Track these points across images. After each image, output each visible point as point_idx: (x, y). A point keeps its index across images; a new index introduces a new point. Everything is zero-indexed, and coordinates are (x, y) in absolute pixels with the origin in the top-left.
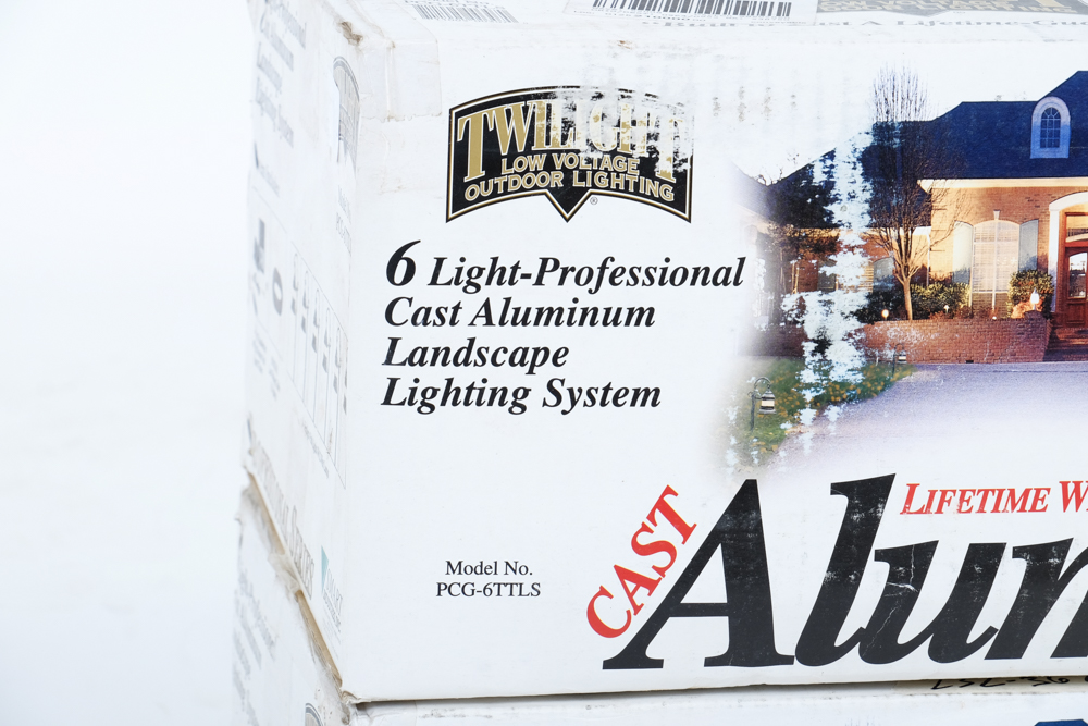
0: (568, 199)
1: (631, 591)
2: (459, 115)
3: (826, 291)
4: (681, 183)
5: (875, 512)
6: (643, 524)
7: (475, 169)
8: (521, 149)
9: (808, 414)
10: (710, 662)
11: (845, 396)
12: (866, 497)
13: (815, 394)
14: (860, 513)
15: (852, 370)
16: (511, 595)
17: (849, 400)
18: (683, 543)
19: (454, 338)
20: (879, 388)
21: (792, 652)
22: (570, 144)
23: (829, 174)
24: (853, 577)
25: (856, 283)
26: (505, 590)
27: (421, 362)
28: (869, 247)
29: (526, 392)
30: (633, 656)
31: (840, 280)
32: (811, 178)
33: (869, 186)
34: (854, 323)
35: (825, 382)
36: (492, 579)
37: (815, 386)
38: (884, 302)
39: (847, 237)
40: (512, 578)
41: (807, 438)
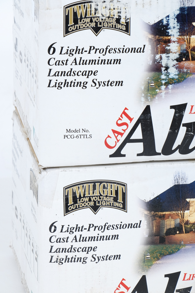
0: (97, 30)
1: (116, 136)
2: (66, 8)
3: (168, 53)
4: (127, 25)
5: (182, 113)
6: (119, 118)
7: (71, 22)
8: (83, 17)
9: (163, 87)
10: (138, 155)
11: (173, 82)
12: (180, 109)
13: (165, 82)
14: (178, 114)
15: (175, 75)
16: (84, 138)
17: (175, 83)
18: (130, 123)
19: (67, 68)
20: (183, 80)
21: (161, 152)
22: (97, 15)
23: (168, 21)
24: (176, 131)
25: (176, 51)
26: (82, 137)
27: (58, 75)
28: (179, 41)
29: (87, 83)
30: (118, 154)
31: (171, 50)
32: (163, 23)
33: (179, 24)
34: (175, 62)
35: (168, 78)
36: (79, 134)
37: (165, 79)
38: (183, 56)
39: (173, 39)
40: (84, 133)
41: (163, 94)
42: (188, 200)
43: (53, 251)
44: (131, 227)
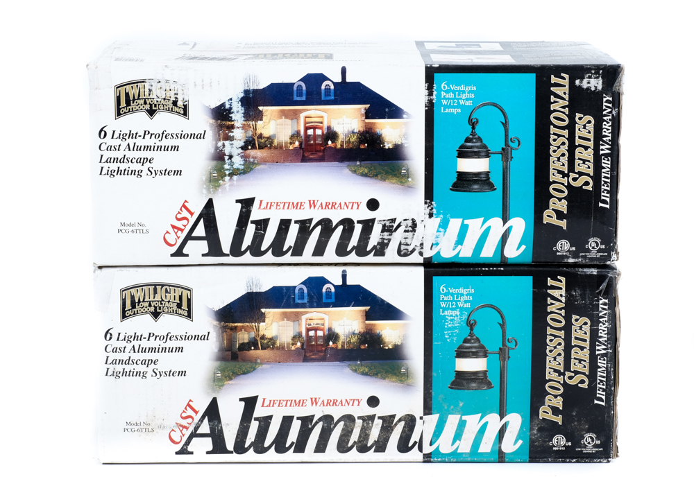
0: (151, 112)
1: (176, 232)
2: (117, 88)
3: (231, 141)
4: (185, 108)
5: (250, 209)
6: (179, 211)
7: (123, 104)
8: (136, 98)
9: (227, 178)
10: (203, 255)
11: (238, 173)
12: (247, 204)
13: (229, 172)
14: (245, 209)
15: (241, 165)
16: (140, 233)
17: (240, 174)
18: (191, 217)
19: (119, 155)
20: (249, 170)
21: (229, 253)
22: (151, 96)
23: (231, 105)
24: (244, 229)
25: (240, 138)
26: (138, 231)
27: (110, 162)
28: (244, 127)
29: (142, 171)
30: (179, 253)
31: (235, 137)
32: (225, 106)
33: (243, 108)
34: (240, 151)
35: (232, 168)
36: (134, 228)
37: (229, 170)
38: (249, 144)
39: (236, 124)
40: (140, 228)
41: (227, 185)
42: (263, 310)
43: (109, 362)
44: (198, 339)
